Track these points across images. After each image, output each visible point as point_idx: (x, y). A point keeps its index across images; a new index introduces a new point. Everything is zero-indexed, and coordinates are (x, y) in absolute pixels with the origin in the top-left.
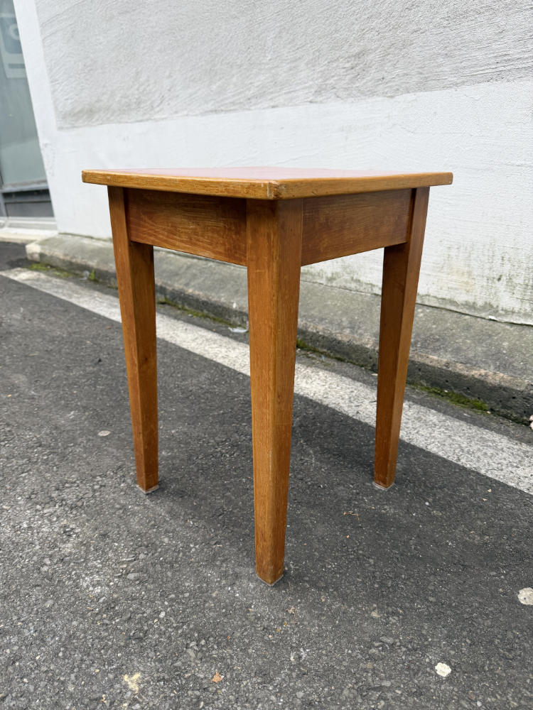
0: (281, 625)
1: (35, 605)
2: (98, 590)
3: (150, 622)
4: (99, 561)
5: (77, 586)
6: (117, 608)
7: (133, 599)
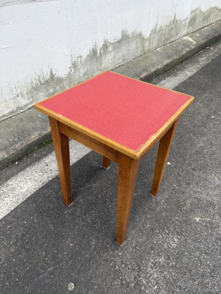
0: (169, 190)
1: (188, 258)
2: (176, 240)
3: (180, 221)
4: (164, 245)
5: (177, 247)
6: (180, 231)
7: (175, 228)
